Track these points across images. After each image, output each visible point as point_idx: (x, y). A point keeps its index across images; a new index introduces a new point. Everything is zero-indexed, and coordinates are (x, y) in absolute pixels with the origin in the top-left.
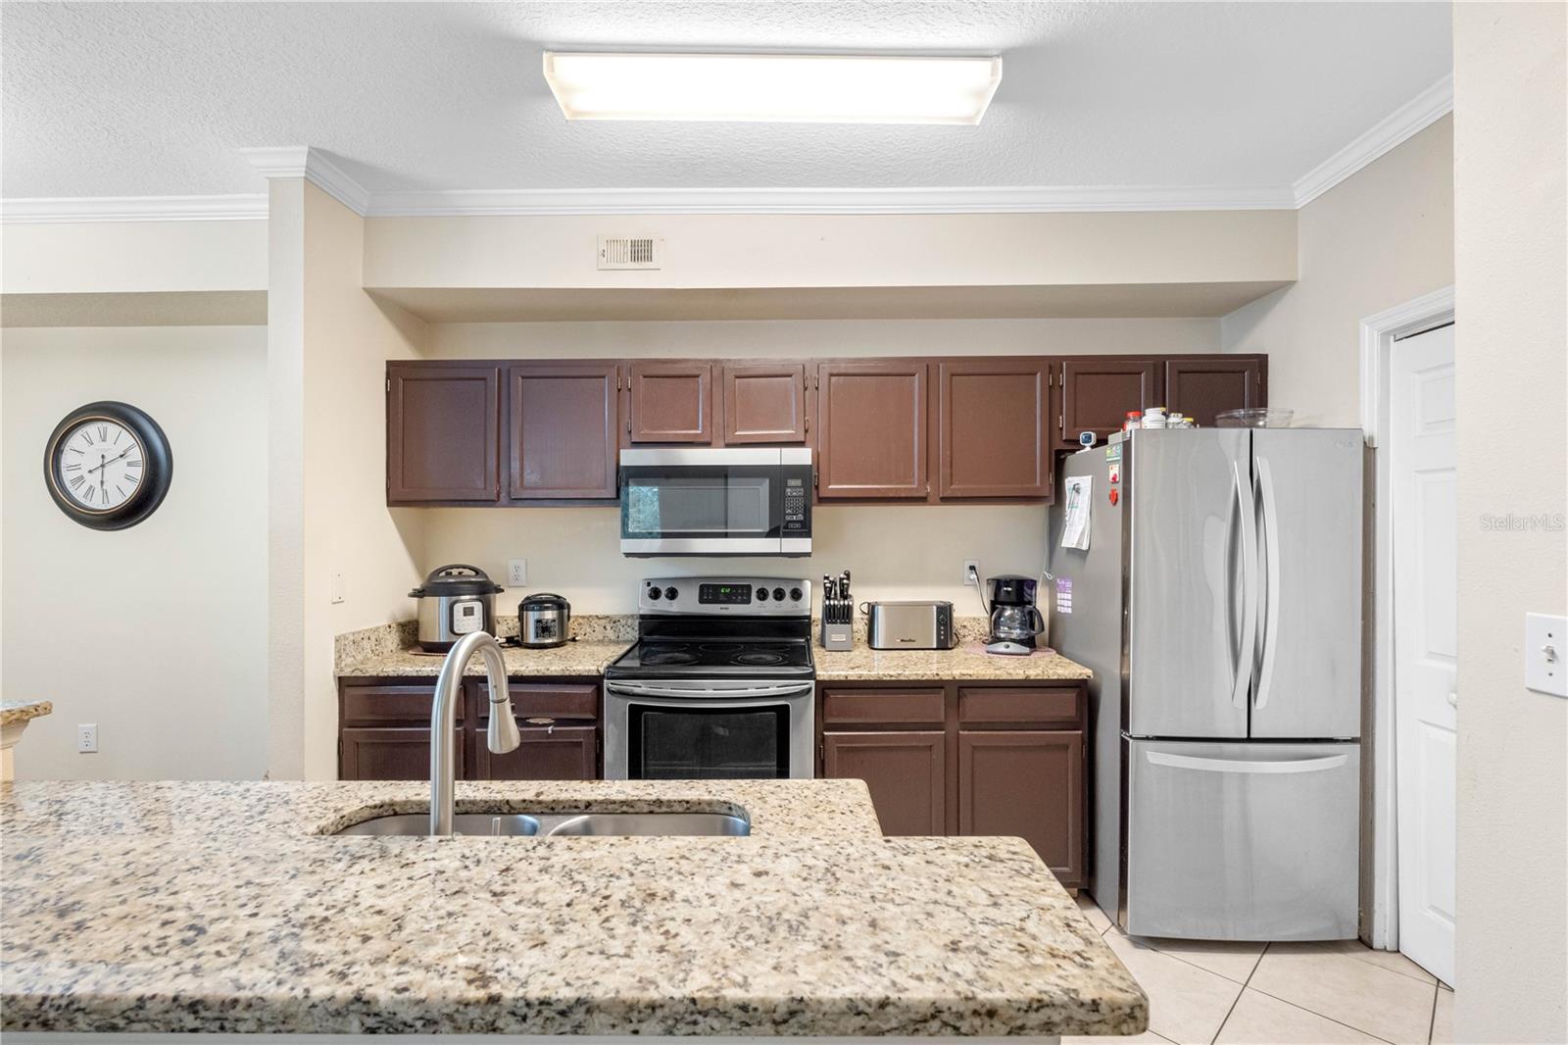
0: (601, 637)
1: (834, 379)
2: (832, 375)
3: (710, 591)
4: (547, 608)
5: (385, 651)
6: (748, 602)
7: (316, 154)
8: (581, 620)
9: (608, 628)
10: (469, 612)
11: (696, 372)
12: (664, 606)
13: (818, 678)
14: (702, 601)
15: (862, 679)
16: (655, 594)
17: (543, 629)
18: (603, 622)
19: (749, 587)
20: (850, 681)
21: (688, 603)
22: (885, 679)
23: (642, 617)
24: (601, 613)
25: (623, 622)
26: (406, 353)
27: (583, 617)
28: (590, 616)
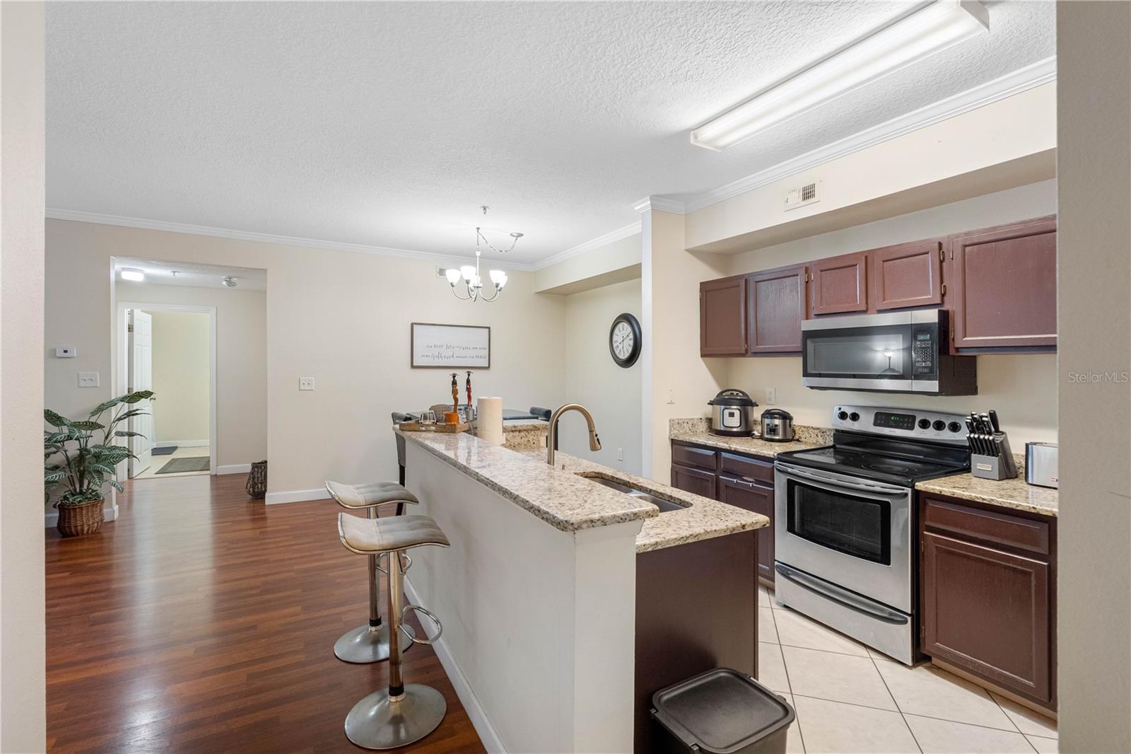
0: (815, 442)
1: (968, 249)
2: (966, 246)
3: (883, 418)
4: (775, 418)
5: (698, 431)
6: (912, 428)
7: (654, 198)
8: (803, 429)
9: (819, 435)
10: (732, 415)
11: (853, 263)
12: (848, 425)
13: (916, 488)
14: (876, 424)
15: (955, 496)
16: (843, 416)
17: (773, 430)
18: (816, 431)
19: (914, 418)
20: (943, 495)
21: (866, 424)
22: (976, 500)
23: (837, 430)
24: (815, 426)
25: (828, 433)
26: (713, 275)
27: (804, 427)
28: (809, 427)
